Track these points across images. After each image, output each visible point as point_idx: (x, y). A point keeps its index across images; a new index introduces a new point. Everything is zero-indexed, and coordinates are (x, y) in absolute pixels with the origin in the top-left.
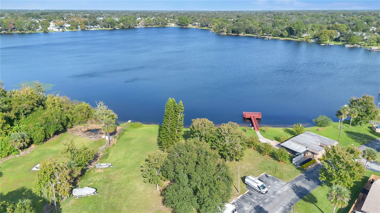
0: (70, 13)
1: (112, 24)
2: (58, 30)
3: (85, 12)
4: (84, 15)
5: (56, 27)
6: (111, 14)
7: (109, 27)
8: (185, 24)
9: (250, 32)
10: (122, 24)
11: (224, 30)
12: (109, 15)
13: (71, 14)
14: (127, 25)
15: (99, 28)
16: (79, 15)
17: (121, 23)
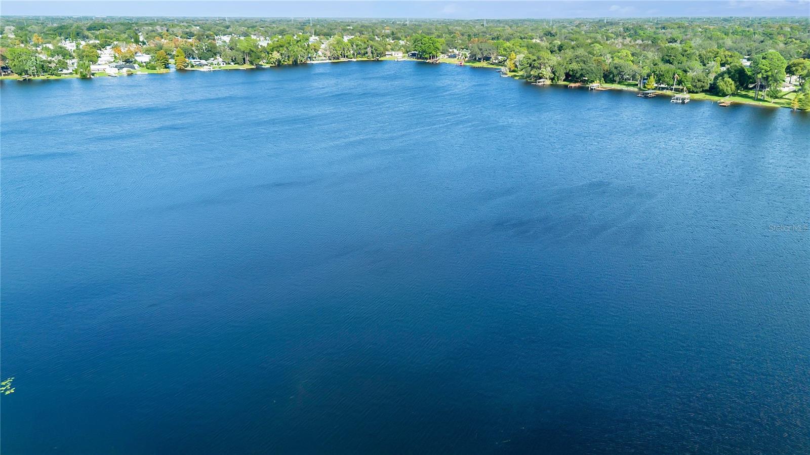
0: (156, 26)
1: (252, 54)
2: (117, 71)
3: (191, 22)
4: (188, 30)
5: (115, 64)
6: (248, 28)
7: (245, 63)
8: (430, 54)
9: (617, 79)
10: (276, 55)
11: (544, 73)
12: (244, 29)
13: (158, 28)
14: (289, 57)
15: (222, 65)
16: (175, 30)
17: (275, 52)
